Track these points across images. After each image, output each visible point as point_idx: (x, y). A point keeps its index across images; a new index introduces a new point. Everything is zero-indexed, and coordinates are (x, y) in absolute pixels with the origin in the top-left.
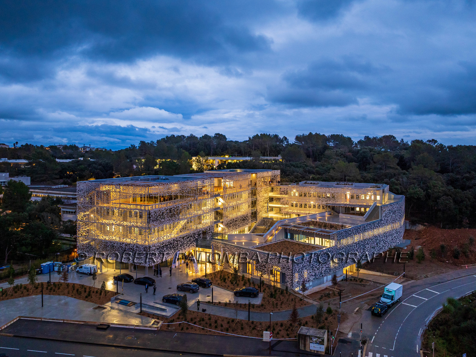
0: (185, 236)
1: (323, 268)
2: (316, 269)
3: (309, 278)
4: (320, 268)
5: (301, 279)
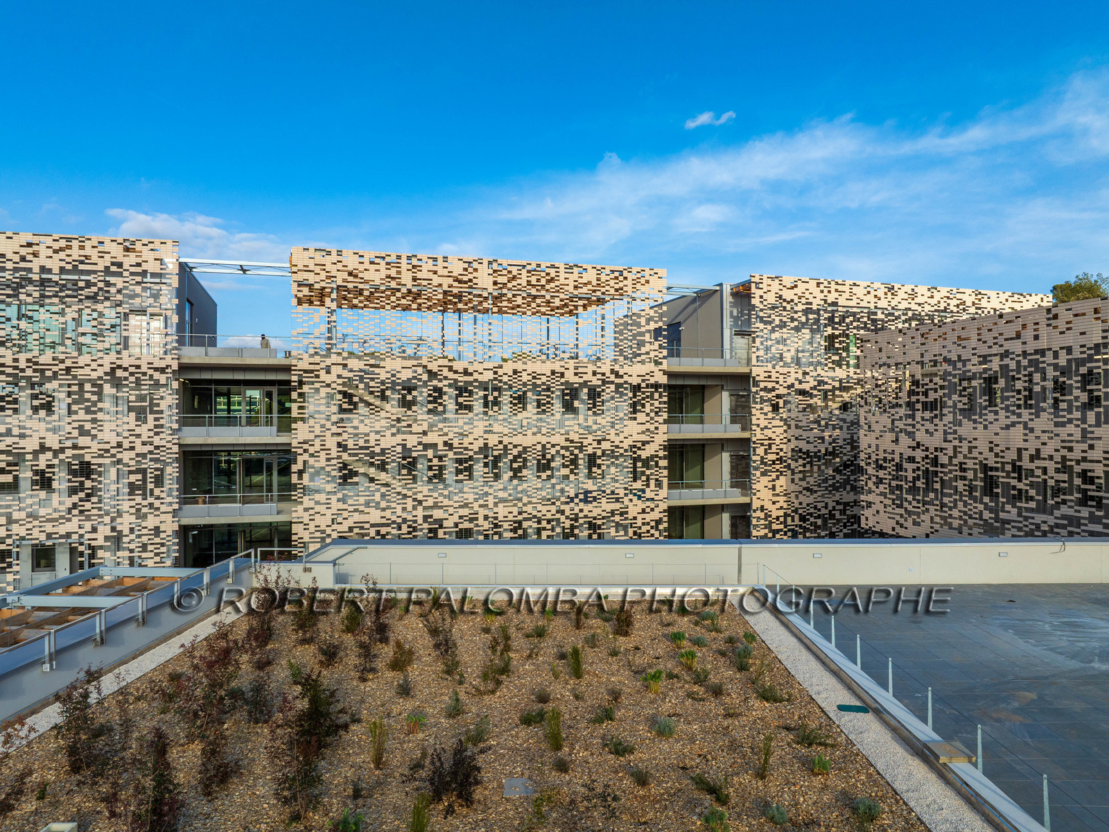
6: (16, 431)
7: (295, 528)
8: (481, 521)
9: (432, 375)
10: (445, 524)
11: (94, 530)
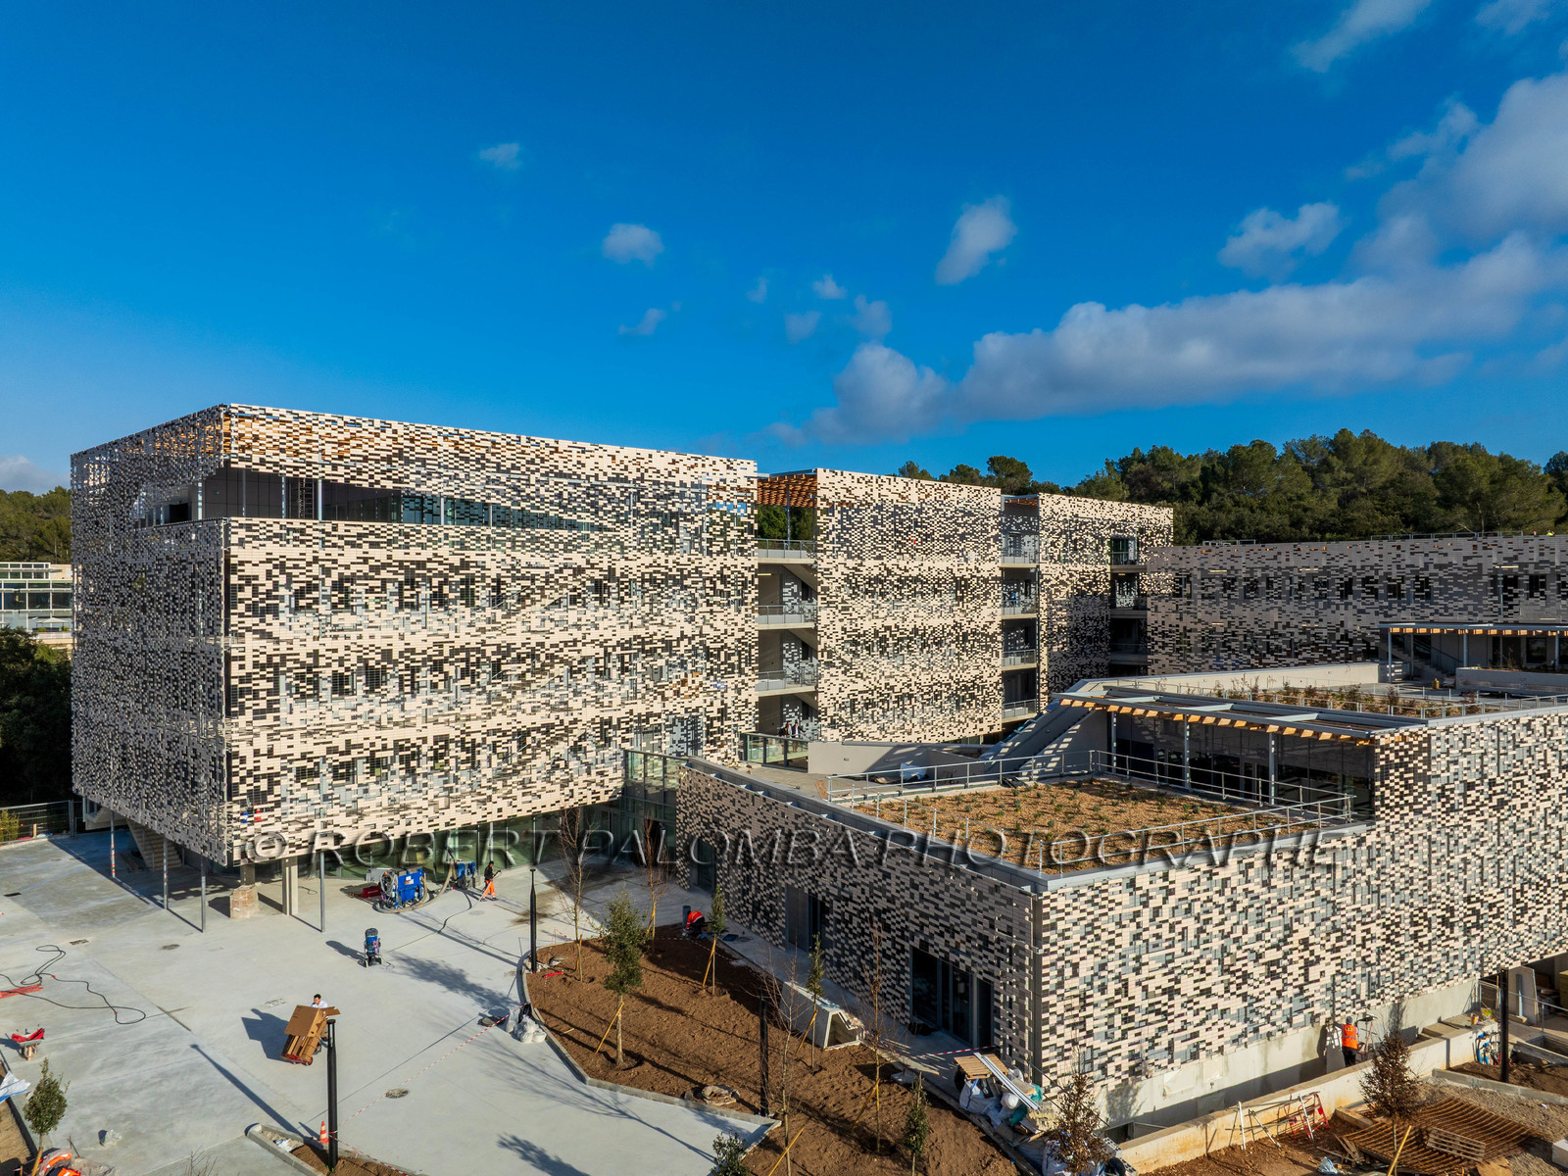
0: (538, 730)
1: (1321, 966)
2: (1257, 971)
3: (1195, 1035)
4: (1291, 962)
5: (1118, 1034)
6: (667, 623)
7: (821, 696)
8: (913, 687)
9: (889, 572)
10: (897, 689)
11: (712, 704)
